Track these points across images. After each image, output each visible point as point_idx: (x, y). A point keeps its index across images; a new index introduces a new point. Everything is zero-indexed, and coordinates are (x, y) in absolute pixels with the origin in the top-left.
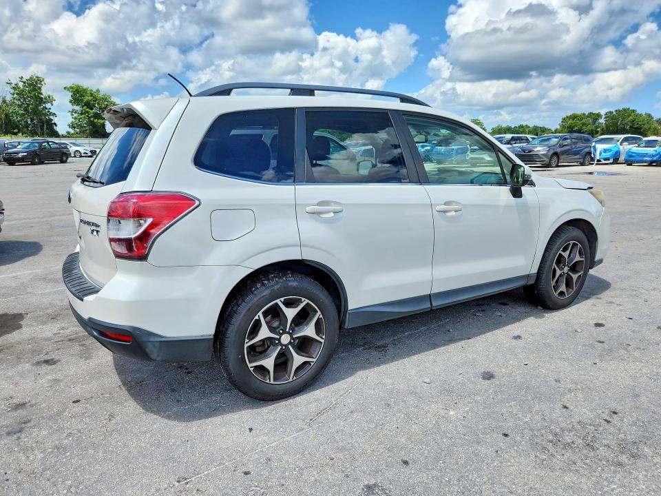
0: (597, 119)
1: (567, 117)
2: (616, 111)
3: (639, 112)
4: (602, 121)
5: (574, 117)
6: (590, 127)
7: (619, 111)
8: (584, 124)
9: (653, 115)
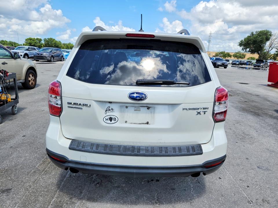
0: (40, 41)
1: (27, 39)
2: (48, 39)
3: (56, 40)
4: (43, 42)
5: (31, 39)
6: (38, 44)
7: (49, 39)
8: (35, 43)
9: (61, 42)
